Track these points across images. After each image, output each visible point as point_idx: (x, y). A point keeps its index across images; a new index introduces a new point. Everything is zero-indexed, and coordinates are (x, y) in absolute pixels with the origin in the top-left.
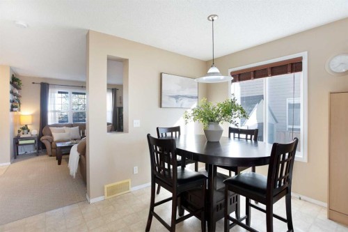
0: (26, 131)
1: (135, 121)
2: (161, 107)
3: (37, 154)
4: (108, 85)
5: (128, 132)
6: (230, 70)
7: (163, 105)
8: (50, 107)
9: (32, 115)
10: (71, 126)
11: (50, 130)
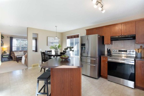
0: (5, 53)
1: (40, 49)
2: (47, 45)
3: (9, 60)
4: (33, 37)
5: (38, 52)
6: (67, 36)
7: (48, 45)
8: (13, 45)
9: (7, 48)
10: (21, 51)
11: (14, 53)
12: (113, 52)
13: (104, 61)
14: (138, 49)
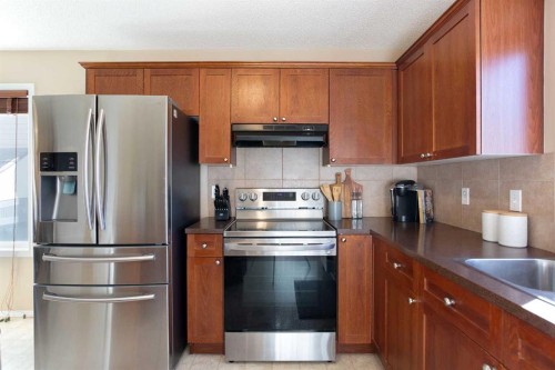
12: (239, 205)
13: (201, 256)
14: (331, 187)
